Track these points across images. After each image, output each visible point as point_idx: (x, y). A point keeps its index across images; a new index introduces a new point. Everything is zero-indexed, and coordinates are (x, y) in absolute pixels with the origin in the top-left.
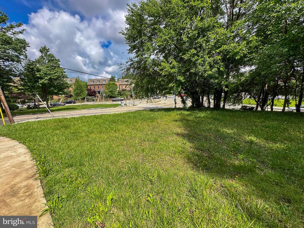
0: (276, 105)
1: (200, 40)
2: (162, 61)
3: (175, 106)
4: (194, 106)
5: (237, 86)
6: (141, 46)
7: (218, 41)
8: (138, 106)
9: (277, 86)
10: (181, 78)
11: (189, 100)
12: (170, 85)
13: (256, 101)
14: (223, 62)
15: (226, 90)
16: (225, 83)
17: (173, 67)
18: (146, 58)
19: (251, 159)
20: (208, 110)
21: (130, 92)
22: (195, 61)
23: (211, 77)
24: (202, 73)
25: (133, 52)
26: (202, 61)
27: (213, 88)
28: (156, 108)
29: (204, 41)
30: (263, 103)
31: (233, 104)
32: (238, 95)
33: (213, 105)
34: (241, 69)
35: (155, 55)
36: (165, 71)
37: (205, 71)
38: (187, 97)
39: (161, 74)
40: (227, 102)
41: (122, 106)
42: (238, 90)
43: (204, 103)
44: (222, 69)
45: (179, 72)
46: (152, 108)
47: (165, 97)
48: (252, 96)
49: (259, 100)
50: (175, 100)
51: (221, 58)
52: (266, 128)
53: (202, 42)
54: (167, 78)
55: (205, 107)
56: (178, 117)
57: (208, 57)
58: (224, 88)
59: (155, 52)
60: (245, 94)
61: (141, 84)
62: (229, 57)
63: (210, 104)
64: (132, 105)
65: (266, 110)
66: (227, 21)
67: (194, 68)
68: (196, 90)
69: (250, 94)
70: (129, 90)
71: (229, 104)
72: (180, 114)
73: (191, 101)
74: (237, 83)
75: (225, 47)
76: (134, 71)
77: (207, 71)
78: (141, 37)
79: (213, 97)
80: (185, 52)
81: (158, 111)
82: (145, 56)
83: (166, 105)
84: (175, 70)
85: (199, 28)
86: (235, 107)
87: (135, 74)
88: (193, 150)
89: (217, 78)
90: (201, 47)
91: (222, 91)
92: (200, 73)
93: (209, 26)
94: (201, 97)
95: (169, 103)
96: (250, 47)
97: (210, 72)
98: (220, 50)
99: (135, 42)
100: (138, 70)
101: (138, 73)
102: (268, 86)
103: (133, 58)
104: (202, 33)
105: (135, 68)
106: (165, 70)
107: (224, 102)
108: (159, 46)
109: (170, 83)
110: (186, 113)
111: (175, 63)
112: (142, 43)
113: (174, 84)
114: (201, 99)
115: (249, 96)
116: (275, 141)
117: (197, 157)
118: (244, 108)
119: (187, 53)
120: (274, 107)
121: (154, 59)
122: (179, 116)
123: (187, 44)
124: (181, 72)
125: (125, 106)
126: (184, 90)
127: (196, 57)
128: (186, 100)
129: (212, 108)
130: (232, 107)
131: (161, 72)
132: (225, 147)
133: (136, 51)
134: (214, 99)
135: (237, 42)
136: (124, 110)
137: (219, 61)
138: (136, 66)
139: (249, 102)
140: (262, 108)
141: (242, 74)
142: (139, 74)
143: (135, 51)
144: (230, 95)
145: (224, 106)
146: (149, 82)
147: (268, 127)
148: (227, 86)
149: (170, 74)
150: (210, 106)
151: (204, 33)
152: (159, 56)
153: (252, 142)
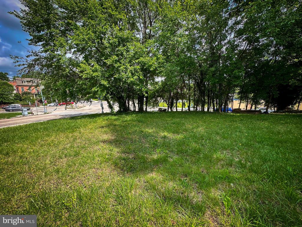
0: (178, 107)
1: (121, 48)
2: (82, 63)
3: (103, 112)
4: (121, 110)
5: (154, 92)
6: (51, 39)
7: (136, 53)
8: (53, 114)
9: (178, 93)
10: (105, 83)
11: (116, 104)
12: (93, 89)
13: (167, 104)
14: (142, 71)
15: (146, 96)
16: (144, 89)
17: (96, 71)
18: (59, 55)
19: (164, 151)
20: (133, 113)
21: (37, 96)
22: (117, 68)
23: (133, 83)
24: (125, 80)
25: (38, 44)
26: (124, 68)
27: (136, 93)
28: (79, 115)
29: (125, 50)
30: (171, 105)
31: (153, 107)
32: (156, 100)
33: (138, 109)
34: (155, 79)
35: (72, 54)
36: (86, 74)
37: (128, 78)
38: (114, 102)
39: (82, 76)
40: (149, 105)
41: (24, 115)
42: (155, 95)
43: (130, 107)
44: (142, 78)
45: (103, 76)
46: (74, 115)
47: (89, 102)
48: (165, 100)
49: (169, 103)
50: (102, 105)
51: (140, 68)
52: (173, 124)
53: (123, 51)
54: (89, 81)
55: (131, 111)
56: (104, 123)
57: (130, 65)
58: (144, 94)
59: (73, 50)
60: (160, 98)
61: (54, 86)
62: (146, 68)
63: (135, 108)
64: (43, 113)
65: (174, 111)
66: (142, 38)
67: (117, 74)
68: (122, 95)
69: (163, 99)
70: (37, 93)
71: (150, 107)
72: (107, 120)
73: (118, 105)
74: (154, 90)
75: (141, 59)
76: (42, 70)
77: (129, 77)
78: (49, 28)
79: (137, 102)
80: (107, 57)
81: (80, 118)
82: (58, 53)
83: (92, 110)
84: (98, 74)
85: (119, 38)
86: (154, 110)
87: (43, 73)
88: (120, 154)
89: (138, 85)
90: (122, 54)
91: (143, 96)
92: (124, 79)
93: (128, 38)
94: (127, 102)
95: (95, 108)
96: (159, 62)
97: (132, 79)
98: (139, 61)
99: (39, 32)
100: (48, 69)
101: (48, 73)
102: (173, 93)
103: (37, 51)
104: (123, 42)
105: (42, 66)
106: (86, 72)
107: (146, 106)
108: (77, 45)
109: (93, 87)
110: (114, 117)
111: (97, 66)
112: (52, 35)
113: (97, 88)
114: (128, 103)
115: (163, 101)
116: (178, 133)
117: (123, 161)
118: (160, 110)
119: (110, 58)
120: (178, 108)
121: (70, 58)
122: (106, 122)
123: (109, 50)
124: (104, 77)
125: (31, 115)
126: (111, 95)
127: (118, 64)
128: (113, 105)
129: (137, 111)
130: (152, 110)
131: (82, 74)
132: (147, 145)
133: (43, 44)
134: (138, 104)
135: (151, 56)
136: (27, 120)
137: (139, 71)
138: (44, 63)
139: (163, 105)
140: (171, 109)
141: (157, 83)
142: (50, 74)
143: (41, 43)
144: (150, 100)
145: (146, 109)
146: (65, 85)
147: (175, 123)
148: (147, 93)
149: (92, 78)
150: (135, 109)
151: (124, 43)
152: (77, 56)
153: (165, 137)
